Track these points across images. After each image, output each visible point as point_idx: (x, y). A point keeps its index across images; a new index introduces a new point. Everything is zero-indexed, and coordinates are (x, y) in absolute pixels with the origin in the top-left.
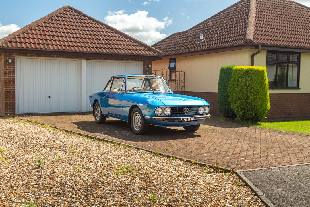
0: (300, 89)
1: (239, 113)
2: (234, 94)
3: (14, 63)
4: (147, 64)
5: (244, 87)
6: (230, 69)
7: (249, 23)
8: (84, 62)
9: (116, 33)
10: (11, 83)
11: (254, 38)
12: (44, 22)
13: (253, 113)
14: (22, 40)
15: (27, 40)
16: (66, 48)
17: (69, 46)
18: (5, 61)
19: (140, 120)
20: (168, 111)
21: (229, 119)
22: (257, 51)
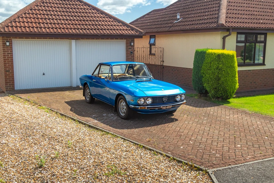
0: (265, 65)
1: (211, 92)
2: (207, 75)
3: (12, 45)
4: (129, 42)
5: (216, 70)
6: (204, 52)
7: (222, 6)
8: (73, 42)
9: (101, 14)
10: (9, 63)
11: (226, 22)
12: (36, 5)
13: (223, 92)
14: (18, 24)
15: (22, 24)
16: (58, 30)
17: (60, 28)
18: (4, 44)
19: (125, 107)
20: (149, 101)
21: (202, 95)
22: (228, 33)
